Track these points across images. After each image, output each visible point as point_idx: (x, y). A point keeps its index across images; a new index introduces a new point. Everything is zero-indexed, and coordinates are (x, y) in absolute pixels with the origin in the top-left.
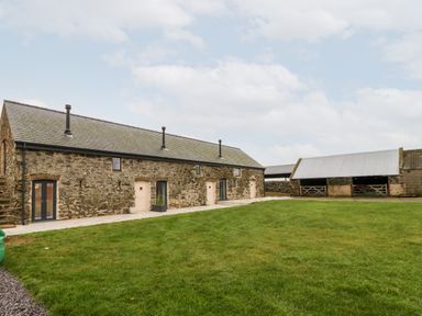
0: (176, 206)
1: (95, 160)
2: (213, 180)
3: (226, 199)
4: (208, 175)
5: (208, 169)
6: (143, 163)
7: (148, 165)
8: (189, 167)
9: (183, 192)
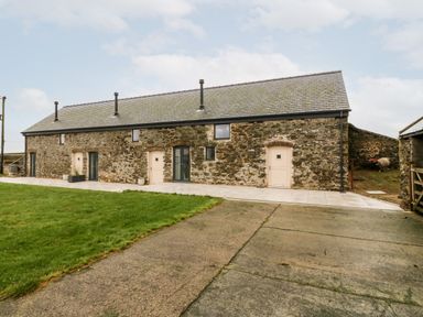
0: (105, 179)
1: (50, 138)
2: (159, 148)
3: (189, 181)
4: (151, 142)
5: (150, 134)
6: (78, 136)
7: (81, 137)
8: (122, 134)
9: (114, 164)
